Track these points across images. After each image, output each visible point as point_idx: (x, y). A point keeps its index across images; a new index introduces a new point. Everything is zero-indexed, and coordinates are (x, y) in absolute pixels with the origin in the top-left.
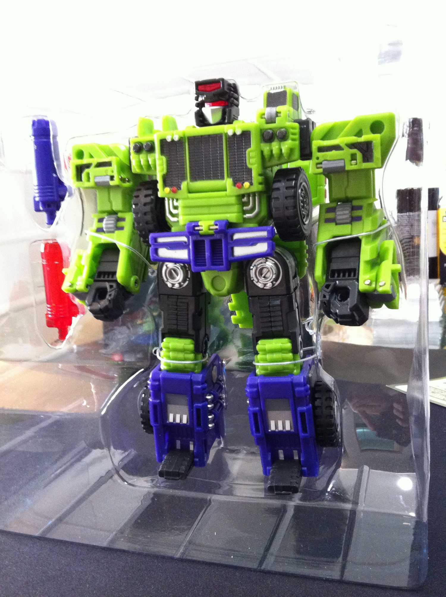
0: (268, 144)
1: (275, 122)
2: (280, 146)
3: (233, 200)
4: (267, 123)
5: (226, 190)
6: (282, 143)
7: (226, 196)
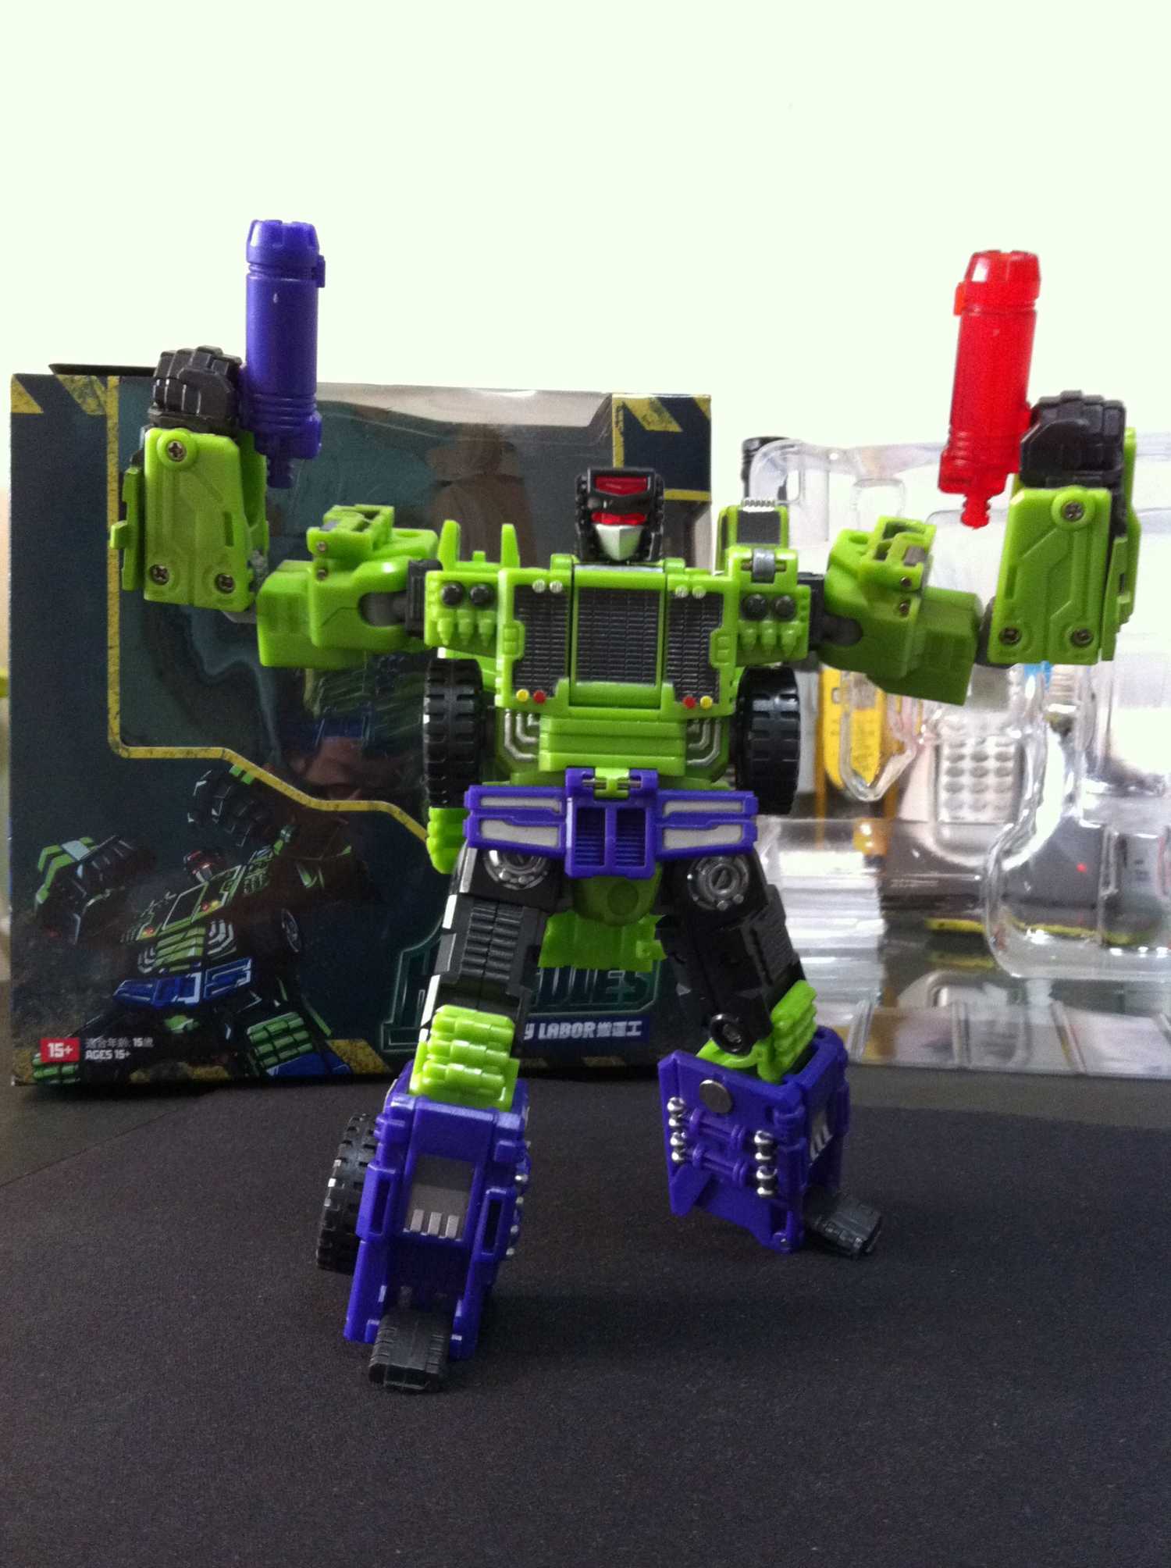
0: (754, 623)
1: (772, 581)
2: (778, 629)
3: (674, 728)
4: (754, 580)
5: (658, 707)
6: (783, 625)
7: (659, 719)
